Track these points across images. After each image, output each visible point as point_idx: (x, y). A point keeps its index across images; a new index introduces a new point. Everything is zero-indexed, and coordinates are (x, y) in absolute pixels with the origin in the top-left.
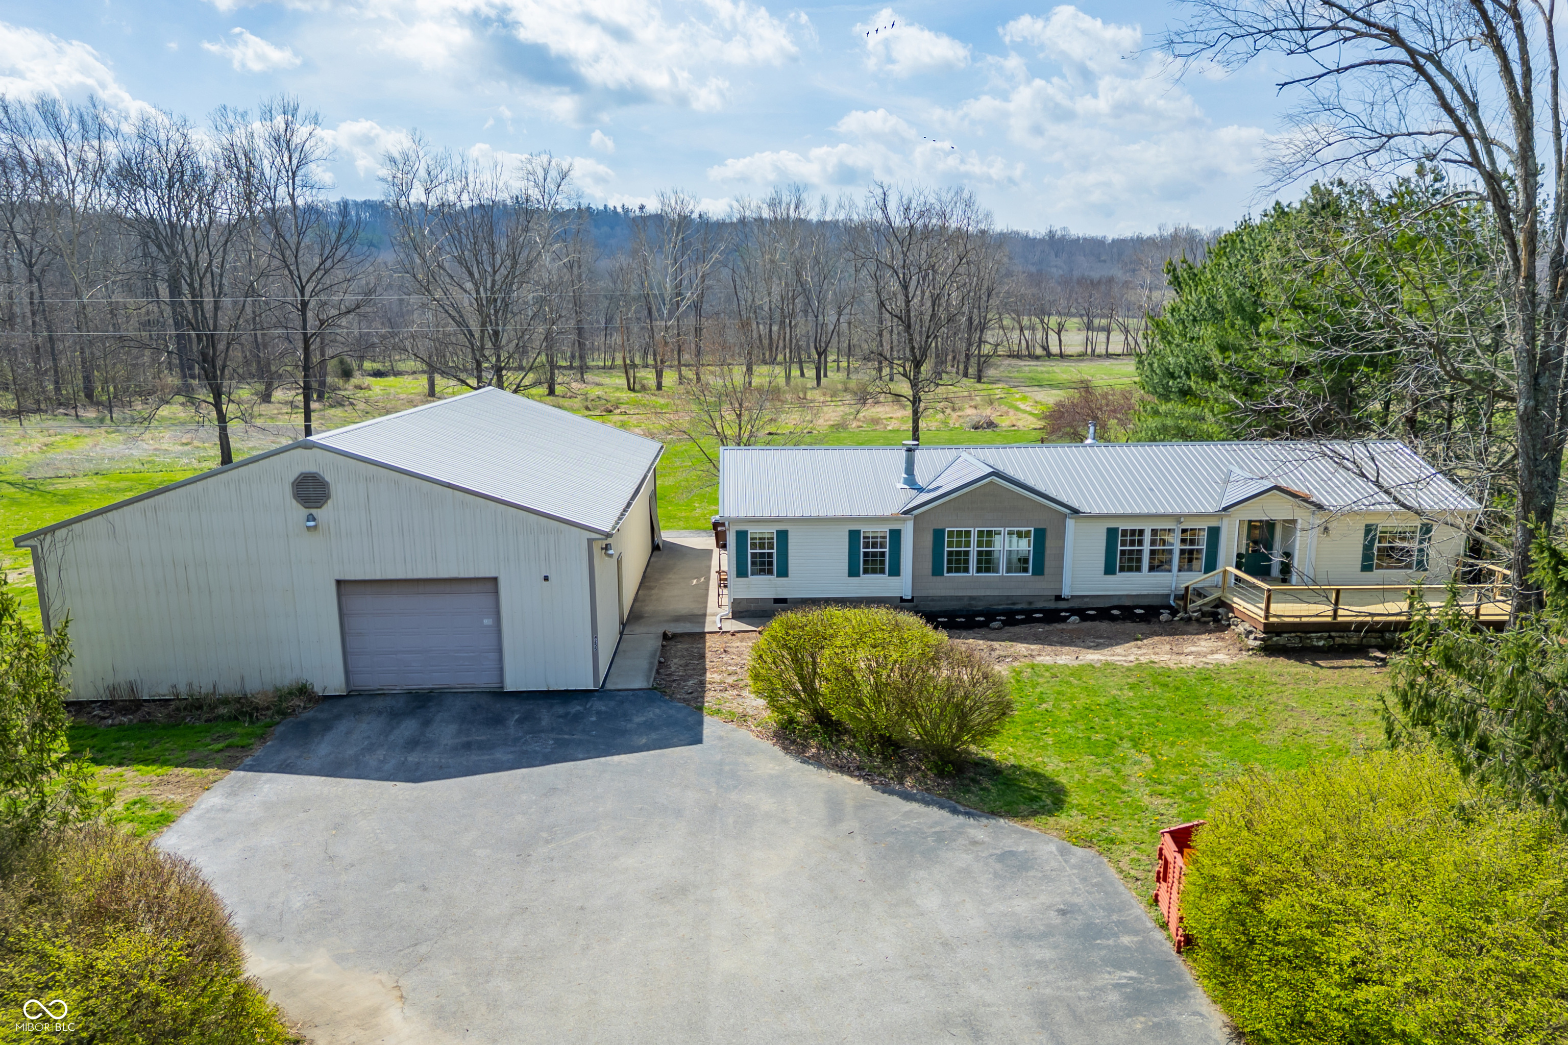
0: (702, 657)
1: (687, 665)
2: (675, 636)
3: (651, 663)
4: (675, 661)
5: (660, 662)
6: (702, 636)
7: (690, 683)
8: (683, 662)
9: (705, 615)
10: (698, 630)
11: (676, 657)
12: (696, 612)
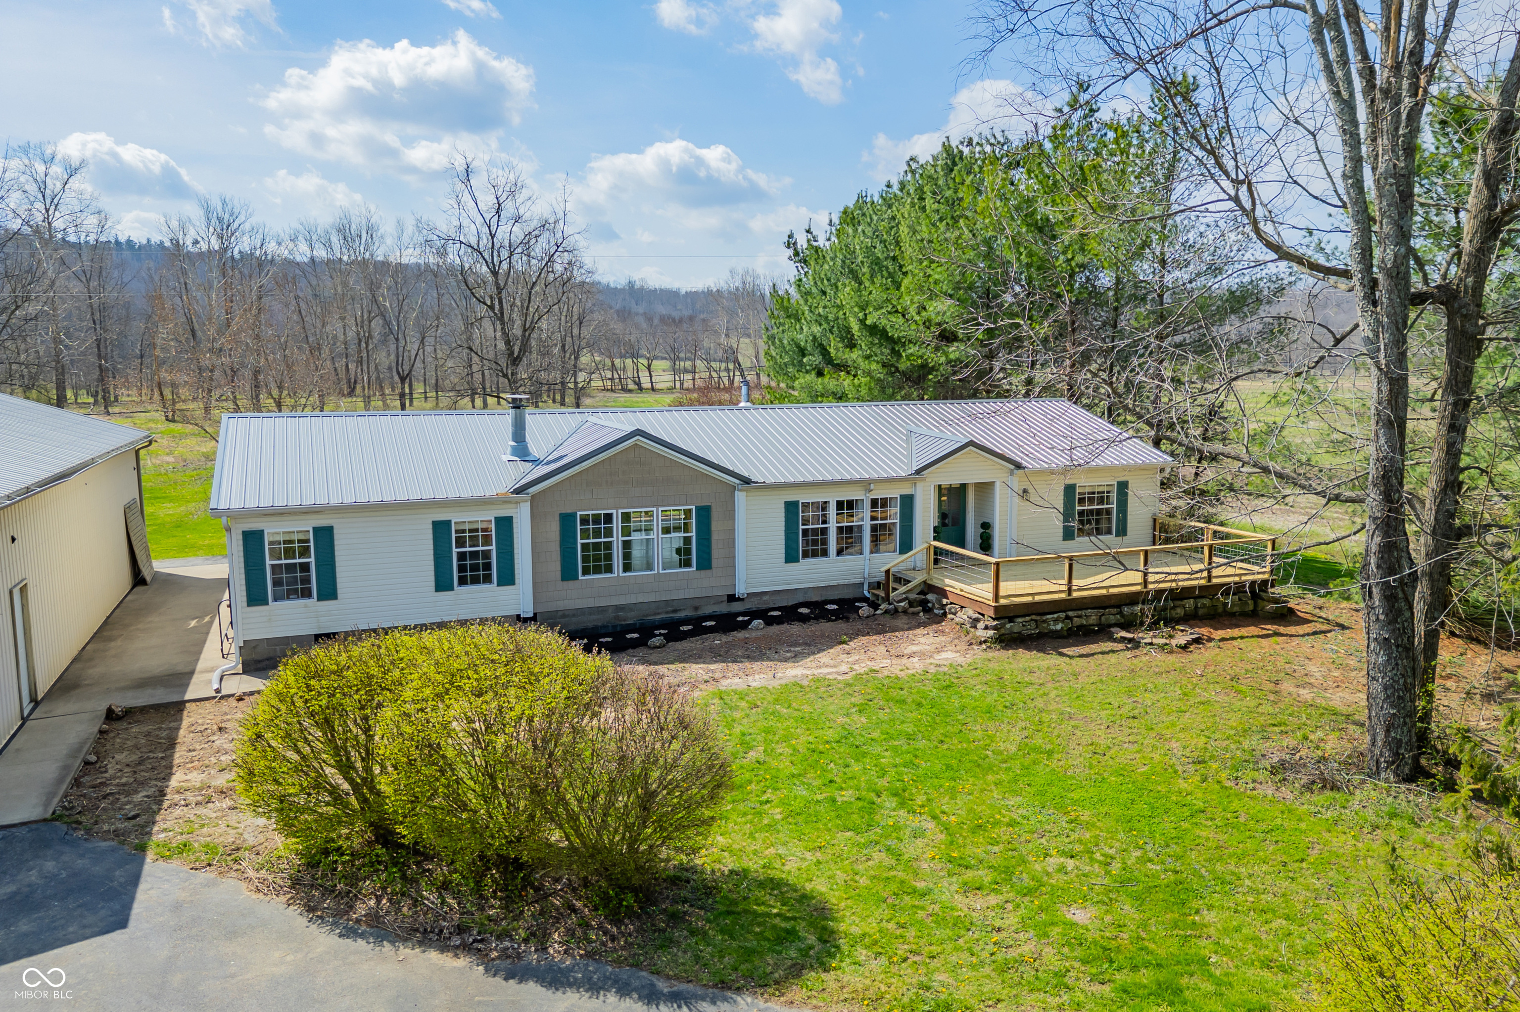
0: (172, 744)
1: (141, 762)
2: (129, 713)
3: (66, 768)
4: (118, 757)
5: (87, 763)
6: (179, 706)
7: (138, 797)
8: (134, 757)
9: (192, 673)
10: (175, 698)
11: (121, 750)
12: (181, 668)
